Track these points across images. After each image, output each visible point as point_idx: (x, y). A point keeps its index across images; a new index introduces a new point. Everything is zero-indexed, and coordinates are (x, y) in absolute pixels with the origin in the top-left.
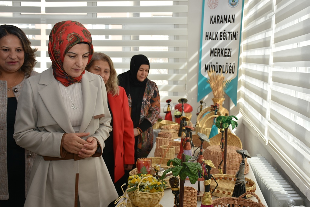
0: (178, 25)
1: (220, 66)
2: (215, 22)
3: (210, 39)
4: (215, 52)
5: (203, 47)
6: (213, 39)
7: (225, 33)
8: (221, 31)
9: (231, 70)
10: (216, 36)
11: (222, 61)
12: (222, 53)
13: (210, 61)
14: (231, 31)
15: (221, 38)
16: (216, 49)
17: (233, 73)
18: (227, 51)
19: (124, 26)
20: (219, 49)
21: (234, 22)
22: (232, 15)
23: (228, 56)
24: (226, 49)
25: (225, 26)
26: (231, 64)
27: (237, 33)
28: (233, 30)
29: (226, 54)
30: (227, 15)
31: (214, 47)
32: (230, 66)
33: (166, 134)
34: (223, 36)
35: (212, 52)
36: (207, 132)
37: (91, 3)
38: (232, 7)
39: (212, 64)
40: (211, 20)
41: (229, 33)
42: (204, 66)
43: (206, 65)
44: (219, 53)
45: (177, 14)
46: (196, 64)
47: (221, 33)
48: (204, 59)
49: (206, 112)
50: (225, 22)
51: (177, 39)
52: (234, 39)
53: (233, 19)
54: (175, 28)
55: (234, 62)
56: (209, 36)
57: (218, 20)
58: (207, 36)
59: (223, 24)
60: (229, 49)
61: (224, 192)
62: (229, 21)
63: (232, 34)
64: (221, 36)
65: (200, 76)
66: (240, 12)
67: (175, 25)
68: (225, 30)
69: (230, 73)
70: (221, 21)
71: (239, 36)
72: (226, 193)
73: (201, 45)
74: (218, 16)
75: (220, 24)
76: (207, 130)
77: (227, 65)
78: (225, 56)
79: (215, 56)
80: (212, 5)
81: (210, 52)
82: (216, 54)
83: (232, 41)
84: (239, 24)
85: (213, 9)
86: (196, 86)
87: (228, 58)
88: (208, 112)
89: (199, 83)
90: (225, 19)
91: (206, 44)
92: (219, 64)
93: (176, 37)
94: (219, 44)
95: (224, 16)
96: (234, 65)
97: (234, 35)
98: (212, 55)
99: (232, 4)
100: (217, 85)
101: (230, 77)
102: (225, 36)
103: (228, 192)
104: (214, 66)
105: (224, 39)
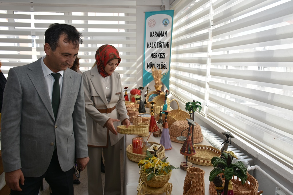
0: (129, 37)
1: (158, 64)
2: (153, 36)
3: (151, 47)
4: (154, 56)
5: (146, 52)
6: (153, 47)
7: (160, 43)
8: (158, 42)
9: (165, 67)
10: (155, 45)
11: (158, 61)
12: (158, 56)
13: (151, 61)
14: (164, 42)
15: (158, 46)
16: (154, 54)
17: (166, 69)
18: (162, 55)
19: (92, 38)
20: (156, 54)
21: (166, 36)
22: (165, 32)
23: (163, 58)
24: (161, 54)
25: (160, 39)
26: (164, 63)
27: (168, 43)
28: (166, 41)
29: (162, 57)
30: (161, 32)
31: (153, 52)
32: (164, 64)
33: (136, 113)
34: (159, 45)
35: (152, 56)
36: (158, 109)
37: (68, 21)
38: (165, 26)
39: (152, 63)
40: (151, 34)
41: (163, 43)
42: (147, 65)
43: (148, 64)
44: (156, 56)
45: (128, 30)
46: (141, 63)
47: (158, 43)
48: (146, 60)
49: (151, 94)
50: (160, 36)
51: (128, 47)
52: (167, 47)
53: (166, 34)
54: (126, 39)
55: (166, 62)
56: (149, 45)
57: (156, 34)
58: (148, 45)
59: (159, 37)
60: (163, 54)
61: (204, 161)
62: (163, 35)
63: (165, 43)
64: (158, 45)
65: (144, 71)
66: (171, 29)
67: (126, 37)
68: (160, 41)
69: (164, 69)
70: (158, 35)
71: (170, 45)
72: (206, 162)
73: (144, 51)
74: (156, 32)
75: (157, 37)
76: (158, 107)
77: (162, 64)
78: (161, 58)
79: (154, 58)
80: (151, 25)
81: (150, 55)
82: (155, 57)
83: (165, 48)
84: (170, 37)
85: (152, 27)
86: (141, 77)
87: (162, 59)
88: (153, 94)
89: (144, 76)
90: (161, 34)
91: (148, 50)
92: (157, 63)
93: (127, 45)
94: (156, 50)
95: (160, 32)
96: (166, 64)
97: (167, 45)
98: (152, 57)
99: (165, 25)
100: (158, 77)
101: (164, 71)
102: (160, 45)
103: (207, 161)
104: (153, 64)
105: (160, 47)
